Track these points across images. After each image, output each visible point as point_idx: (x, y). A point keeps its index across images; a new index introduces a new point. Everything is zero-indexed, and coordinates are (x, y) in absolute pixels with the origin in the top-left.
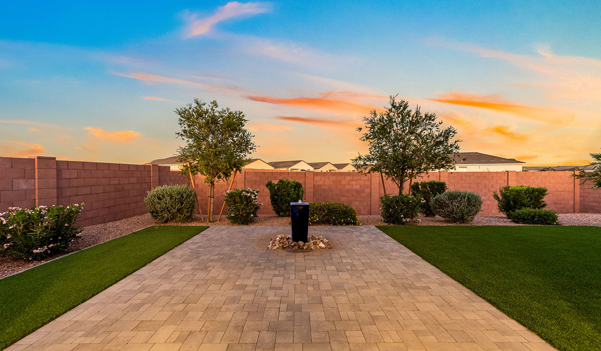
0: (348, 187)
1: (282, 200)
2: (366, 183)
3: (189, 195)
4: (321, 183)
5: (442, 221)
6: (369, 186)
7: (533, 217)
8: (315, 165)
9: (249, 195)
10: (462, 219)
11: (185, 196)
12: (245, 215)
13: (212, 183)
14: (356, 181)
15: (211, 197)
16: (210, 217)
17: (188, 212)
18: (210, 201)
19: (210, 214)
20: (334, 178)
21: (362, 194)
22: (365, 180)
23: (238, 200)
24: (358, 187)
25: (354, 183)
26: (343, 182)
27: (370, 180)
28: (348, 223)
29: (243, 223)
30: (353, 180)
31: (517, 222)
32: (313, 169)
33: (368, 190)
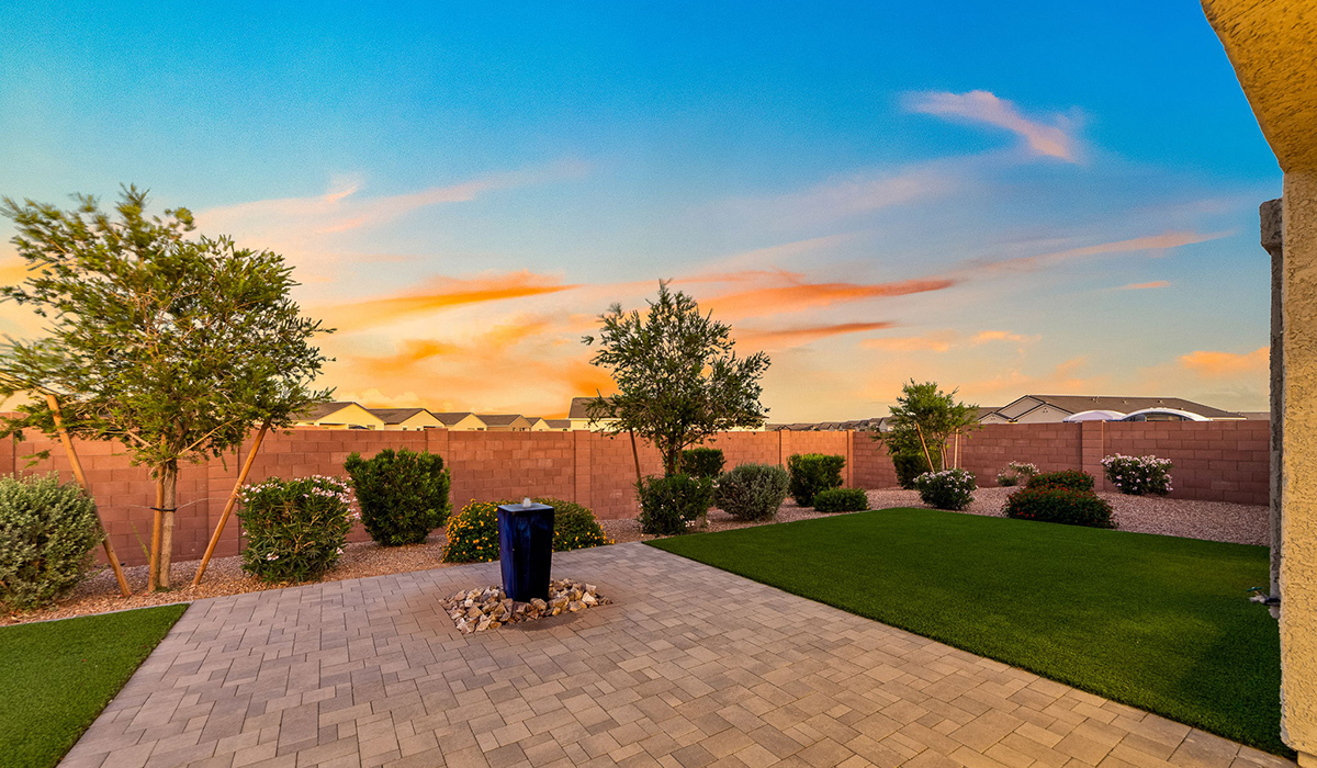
0: (528, 464)
1: (396, 503)
2: (566, 456)
3: (71, 508)
4: (466, 457)
5: (729, 520)
6: (572, 463)
7: (844, 501)
8: (387, 415)
9: (330, 494)
10: (764, 514)
11: (55, 513)
12: (314, 552)
13: (172, 465)
14: (545, 450)
15: (163, 511)
16: (159, 573)
17: (66, 567)
18: (161, 525)
19: (159, 561)
20: (498, 445)
21: (557, 478)
22: (562, 449)
23: (289, 510)
24: (549, 463)
25: (541, 454)
26: (518, 455)
27: (572, 447)
28: (587, 543)
29: (306, 579)
30: (538, 449)
31: (825, 511)
32: (382, 423)
33: (570, 470)
